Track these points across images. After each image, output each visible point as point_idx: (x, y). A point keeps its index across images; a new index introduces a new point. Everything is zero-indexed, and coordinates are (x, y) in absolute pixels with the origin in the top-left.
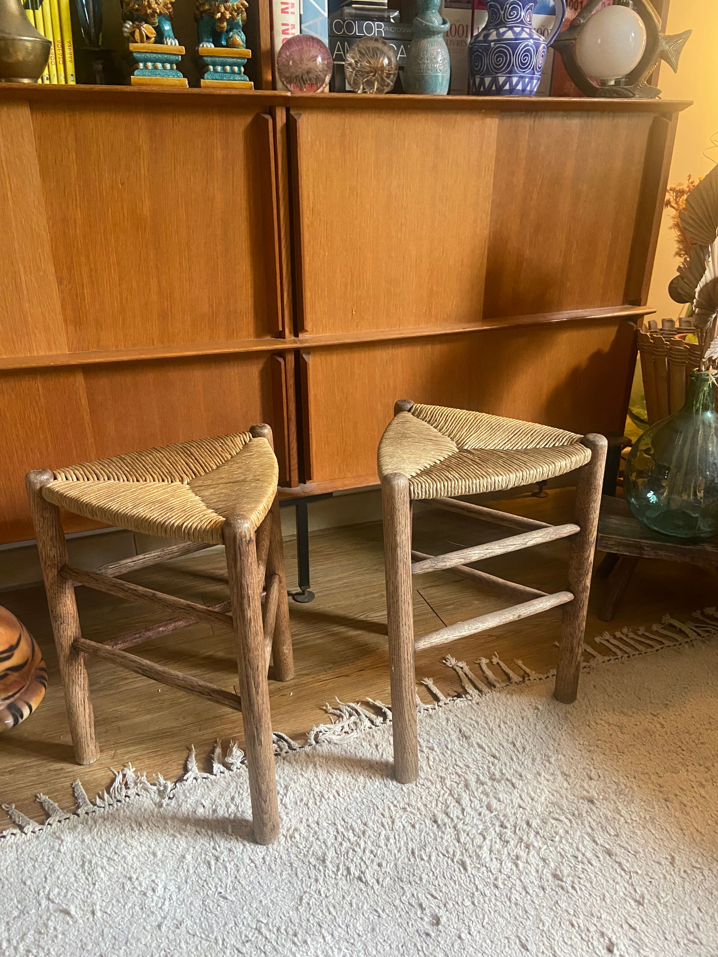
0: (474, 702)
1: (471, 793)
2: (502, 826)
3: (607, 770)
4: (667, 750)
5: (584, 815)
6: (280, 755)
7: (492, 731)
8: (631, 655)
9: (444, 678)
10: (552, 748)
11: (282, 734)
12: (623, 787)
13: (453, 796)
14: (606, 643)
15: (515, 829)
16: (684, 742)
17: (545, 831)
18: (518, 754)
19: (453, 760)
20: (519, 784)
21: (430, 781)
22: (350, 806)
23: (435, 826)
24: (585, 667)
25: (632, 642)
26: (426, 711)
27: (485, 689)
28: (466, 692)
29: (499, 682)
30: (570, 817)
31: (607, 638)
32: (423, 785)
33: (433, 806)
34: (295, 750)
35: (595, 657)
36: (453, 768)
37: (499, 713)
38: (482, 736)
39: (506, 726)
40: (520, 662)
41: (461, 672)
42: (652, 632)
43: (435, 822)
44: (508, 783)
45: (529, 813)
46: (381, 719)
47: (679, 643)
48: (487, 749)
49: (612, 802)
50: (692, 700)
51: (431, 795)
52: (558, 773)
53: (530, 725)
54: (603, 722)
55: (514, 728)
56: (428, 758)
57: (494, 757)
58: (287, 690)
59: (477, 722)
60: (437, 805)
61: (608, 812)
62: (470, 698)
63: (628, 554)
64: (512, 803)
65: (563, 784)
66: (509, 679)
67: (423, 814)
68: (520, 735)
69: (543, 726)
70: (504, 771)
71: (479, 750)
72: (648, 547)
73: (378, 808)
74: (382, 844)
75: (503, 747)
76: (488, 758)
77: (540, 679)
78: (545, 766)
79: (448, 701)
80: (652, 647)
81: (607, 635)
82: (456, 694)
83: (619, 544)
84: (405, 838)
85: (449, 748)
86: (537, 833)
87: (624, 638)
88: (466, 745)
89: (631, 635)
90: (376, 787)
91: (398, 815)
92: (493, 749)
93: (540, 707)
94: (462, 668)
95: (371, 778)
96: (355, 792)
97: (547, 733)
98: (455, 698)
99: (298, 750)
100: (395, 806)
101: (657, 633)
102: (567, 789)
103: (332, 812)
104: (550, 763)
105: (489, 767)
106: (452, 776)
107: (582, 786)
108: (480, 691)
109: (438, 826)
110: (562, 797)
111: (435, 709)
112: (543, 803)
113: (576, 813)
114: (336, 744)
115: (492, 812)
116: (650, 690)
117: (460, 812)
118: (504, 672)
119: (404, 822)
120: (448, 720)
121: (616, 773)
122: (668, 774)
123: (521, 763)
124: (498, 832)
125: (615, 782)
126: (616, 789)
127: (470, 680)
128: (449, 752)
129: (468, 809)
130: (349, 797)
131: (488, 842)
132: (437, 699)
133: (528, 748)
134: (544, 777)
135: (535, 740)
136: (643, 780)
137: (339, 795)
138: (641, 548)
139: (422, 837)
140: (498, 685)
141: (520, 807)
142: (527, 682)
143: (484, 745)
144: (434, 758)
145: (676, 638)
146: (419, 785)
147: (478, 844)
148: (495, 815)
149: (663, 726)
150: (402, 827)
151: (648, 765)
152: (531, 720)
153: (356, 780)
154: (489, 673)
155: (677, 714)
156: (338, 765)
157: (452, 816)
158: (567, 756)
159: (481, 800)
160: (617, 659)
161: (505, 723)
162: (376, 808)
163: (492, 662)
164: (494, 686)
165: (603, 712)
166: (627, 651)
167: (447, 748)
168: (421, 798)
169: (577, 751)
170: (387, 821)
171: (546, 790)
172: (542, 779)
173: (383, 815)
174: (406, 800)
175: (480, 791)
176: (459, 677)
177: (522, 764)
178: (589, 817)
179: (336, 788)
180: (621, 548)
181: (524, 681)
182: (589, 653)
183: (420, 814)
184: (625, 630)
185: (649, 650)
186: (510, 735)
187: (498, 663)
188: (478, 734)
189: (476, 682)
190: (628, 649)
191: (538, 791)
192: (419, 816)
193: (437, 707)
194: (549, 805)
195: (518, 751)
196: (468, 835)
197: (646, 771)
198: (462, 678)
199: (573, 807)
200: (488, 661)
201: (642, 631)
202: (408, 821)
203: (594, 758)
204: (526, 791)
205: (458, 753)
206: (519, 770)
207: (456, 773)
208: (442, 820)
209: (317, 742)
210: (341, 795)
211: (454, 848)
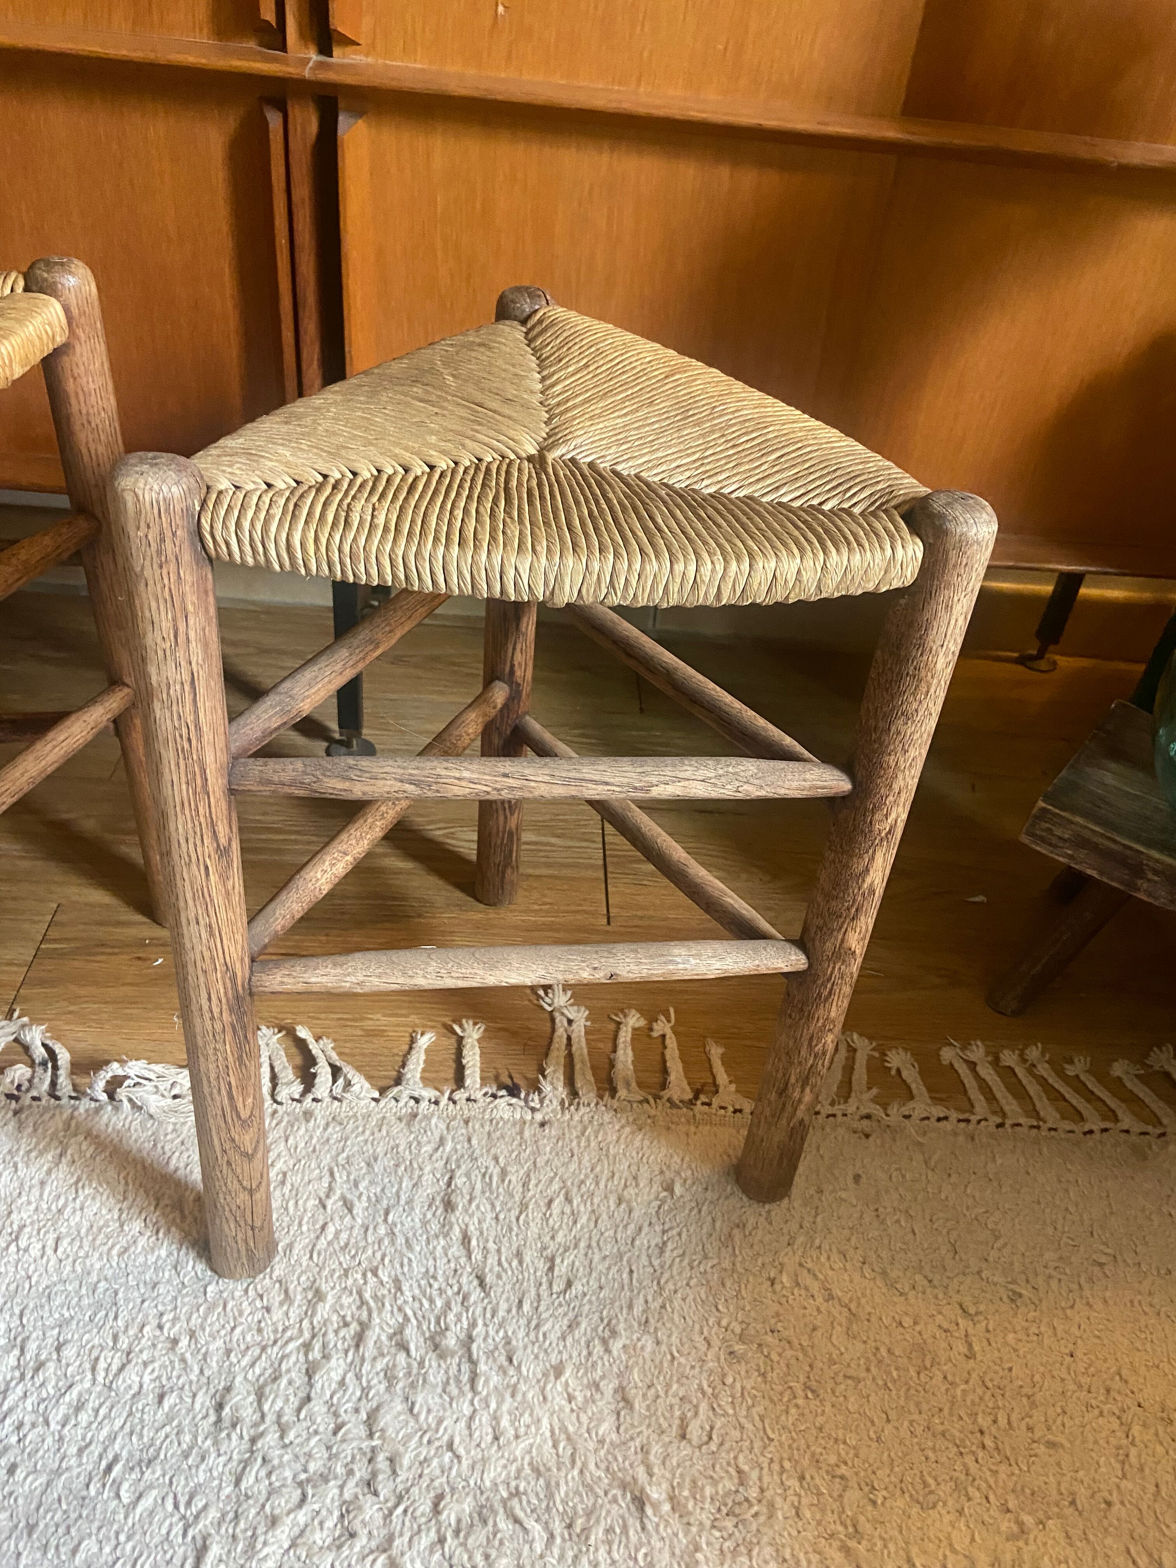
0: (539, 1117)
1: (357, 1360)
2: (370, 1484)
3: (742, 1428)
4: (940, 1428)
5: (598, 1534)
6: (17, 1099)
7: (524, 1207)
8: (1008, 1122)
9: (514, 1034)
10: (638, 1309)
11: (58, 1048)
12: (753, 1493)
13: (306, 1355)
14: (963, 1070)
15: (396, 1506)
16: (1002, 1421)
17: (464, 1545)
18: (544, 1293)
19: (379, 1255)
20: (487, 1382)
21: (286, 1292)
22: (60, 1287)
23: (212, 1418)
24: (868, 1117)
25: (1033, 1089)
26: (412, 1102)
27: (587, 1093)
28: (536, 1087)
29: (628, 1084)
30: (558, 1527)
31: (972, 1057)
32: (261, 1297)
33: (244, 1363)
34: (58, 1098)
35: (912, 1097)
36: (364, 1275)
37: (573, 1166)
38: (490, 1216)
39: (568, 1210)
40: (716, 1052)
41: (560, 1031)
42: (1103, 1078)
43: (220, 1407)
44: (466, 1367)
45: (459, 1475)
46: (297, 1089)
47: (1159, 1131)
48: (477, 1255)
49: (694, 1529)
50: (1099, 1305)
51: (260, 1331)
52: (608, 1387)
53: (626, 1227)
54: (815, 1287)
55: (583, 1220)
56: (323, 1228)
57: (482, 1283)
58: (155, 949)
59: (504, 1173)
60: (252, 1365)
61: (666, 1555)
62: (536, 1104)
63: (1094, 873)
64: (437, 1431)
65: (597, 1426)
66: (664, 1085)
67: (207, 1373)
68: (582, 1245)
69: (658, 1240)
70: (480, 1329)
71: (456, 1250)
72: (1156, 872)
73: (116, 1318)
74: (56, 1417)
75: (521, 1263)
76: (464, 1280)
77: (735, 1111)
78: (590, 1354)
79: (479, 1095)
80: (1080, 1117)
81: (977, 1052)
82: (509, 1082)
83: (1081, 842)
84: (118, 1423)
85: (390, 1218)
86: (442, 1541)
87: (1020, 1072)
88: (435, 1227)
89: (1043, 1070)
90: (152, 1259)
91: (145, 1356)
92: (492, 1260)
93: (678, 1190)
94: (570, 1022)
95: (157, 1232)
96: (96, 1255)
97: (656, 1263)
98: (503, 1092)
99: (64, 1101)
100: (160, 1327)
101: (1117, 1087)
102: (602, 1442)
103: (13, 1287)
104: (608, 1351)
105: (448, 1306)
106: (346, 1300)
107: (644, 1450)
108: (574, 1093)
109: (219, 1420)
110: (573, 1462)
111: (436, 1103)
112: (515, 1460)
113: (579, 1523)
114: (151, 1116)
115: (371, 1436)
116: (997, 1238)
117: (294, 1402)
118: (664, 1062)
119: (147, 1379)
120: (442, 1142)
121: (758, 1444)
122: (900, 1503)
123: (534, 1323)
124: (347, 1496)
125: (740, 1472)
126: (728, 1494)
127: (570, 1056)
128: (382, 1230)
129: (317, 1407)
130: (74, 1261)
131: (302, 1517)
132: (459, 1080)
133: (578, 1287)
134: (567, 1384)
135: (614, 1269)
136: (819, 1494)
137: (56, 1251)
138: (1136, 869)
139: (162, 1434)
140: (622, 1093)
141: (450, 1446)
142: (699, 1107)
143: (474, 1242)
144: (337, 1233)
145: (1159, 1113)
146: (251, 1293)
147: (277, 1511)
148: (373, 1449)
149: (970, 1356)
150: (136, 1388)
151: (864, 1452)
152: (636, 1214)
153: (122, 1226)
154: (625, 1056)
155: (1034, 1329)
156: (112, 1173)
157: (266, 1407)
158: (664, 1348)
159: (365, 1391)
160: (968, 1121)
161: (568, 1200)
162: (111, 1316)
163: (651, 1029)
164: (613, 1092)
165: (835, 1257)
166: (1007, 1108)
167: (386, 1220)
168: (233, 1329)
169: (698, 1339)
170: (112, 1360)
171: (545, 1423)
172: (556, 1389)
173: (115, 1338)
174: (195, 1321)
175: (380, 1365)
176: (551, 1040)
177: (537, 1326)
178: (602, 1551)
179: (64, 1230)
180: (1082, 854)
181: (691, 1103)
182: (904, 1081)
183: (202, 1371)
184: (1034, 1053)
185: (1067, 1125)
186: (560, 1237)
187: (663, 1036)
188: (485, 1207)
189: (578, 1067)
190: (1010, 1105)
191: (526, 1419)
192: (193, 1377)
193: (444, 1101)
194: (527, 1470)
195: (551, 1286)
196: (269, 1474)
197: (843, 1470)
198: (555, 1045)
199: (582, 1501)
200: (642, 1023)
201: (1078, 1067)
202: (159, 1377)
203: (729, 1380)
204: (493, 1406)
205: (400, 1240)
206: (520, 1339)
207: (360, 1293)
208: (236, 1408)
209: (111, 1096)
210: (60, 1250)
211: (213, 1497)
